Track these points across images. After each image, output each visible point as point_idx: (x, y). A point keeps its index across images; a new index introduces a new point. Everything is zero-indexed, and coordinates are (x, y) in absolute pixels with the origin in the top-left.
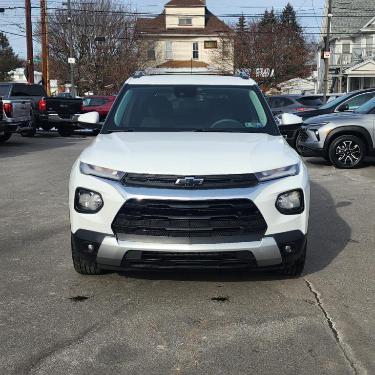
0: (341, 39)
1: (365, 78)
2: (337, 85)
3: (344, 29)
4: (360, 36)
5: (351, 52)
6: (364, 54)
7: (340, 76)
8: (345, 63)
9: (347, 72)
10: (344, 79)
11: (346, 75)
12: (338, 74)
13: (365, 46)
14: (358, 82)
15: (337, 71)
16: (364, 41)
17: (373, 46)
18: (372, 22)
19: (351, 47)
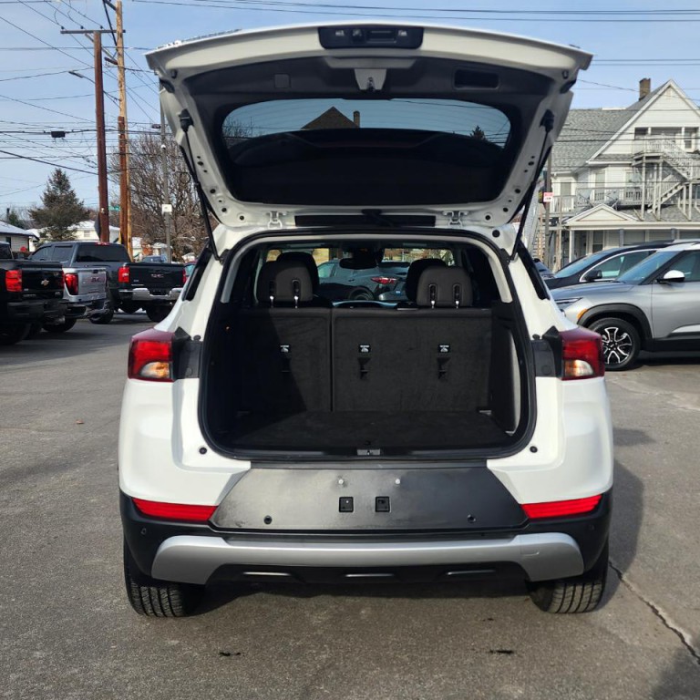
0: (558, 175)
1: (595, 232)
2: (555, 242)
3: (562, 161)
4: (587, 171)
5: (573, 193)
6: (592, 197)
7: (559, 228)
8: (565, 209)
9: (570, 222)
10: (565, 233)
11: (568, 227)
12: (555, 225)
13: (593, 185)
14: (585, 237)
15: (554, 221)
16: (592, 177)
17: (606, 185)
18: (604, 150)
19: (574, 187)
